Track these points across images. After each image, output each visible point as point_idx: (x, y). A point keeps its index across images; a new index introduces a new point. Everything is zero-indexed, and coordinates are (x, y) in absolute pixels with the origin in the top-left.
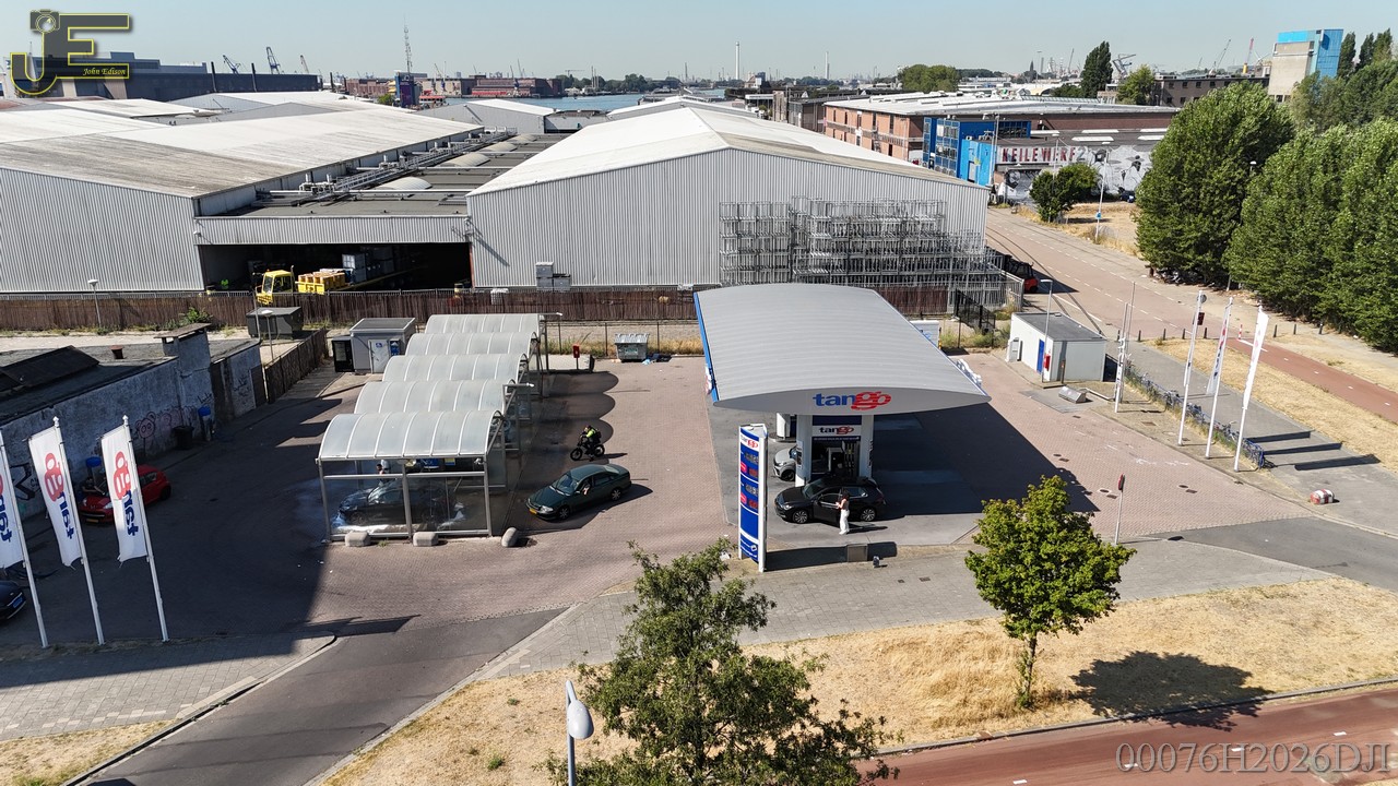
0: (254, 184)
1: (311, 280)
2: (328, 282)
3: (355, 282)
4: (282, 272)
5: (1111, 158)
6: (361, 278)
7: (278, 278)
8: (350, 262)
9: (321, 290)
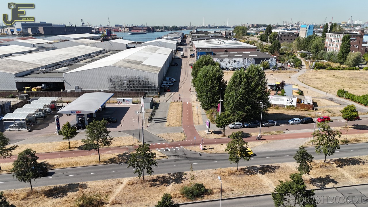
0: (30, 70)
1: (34, 89)
2: (37, 89)
3: (44, 89)
4: (29, 87)
5: (223, 61)
6: (46, 88)
7: (27, 89)
8: (43, 85)
9: (36, 91)
